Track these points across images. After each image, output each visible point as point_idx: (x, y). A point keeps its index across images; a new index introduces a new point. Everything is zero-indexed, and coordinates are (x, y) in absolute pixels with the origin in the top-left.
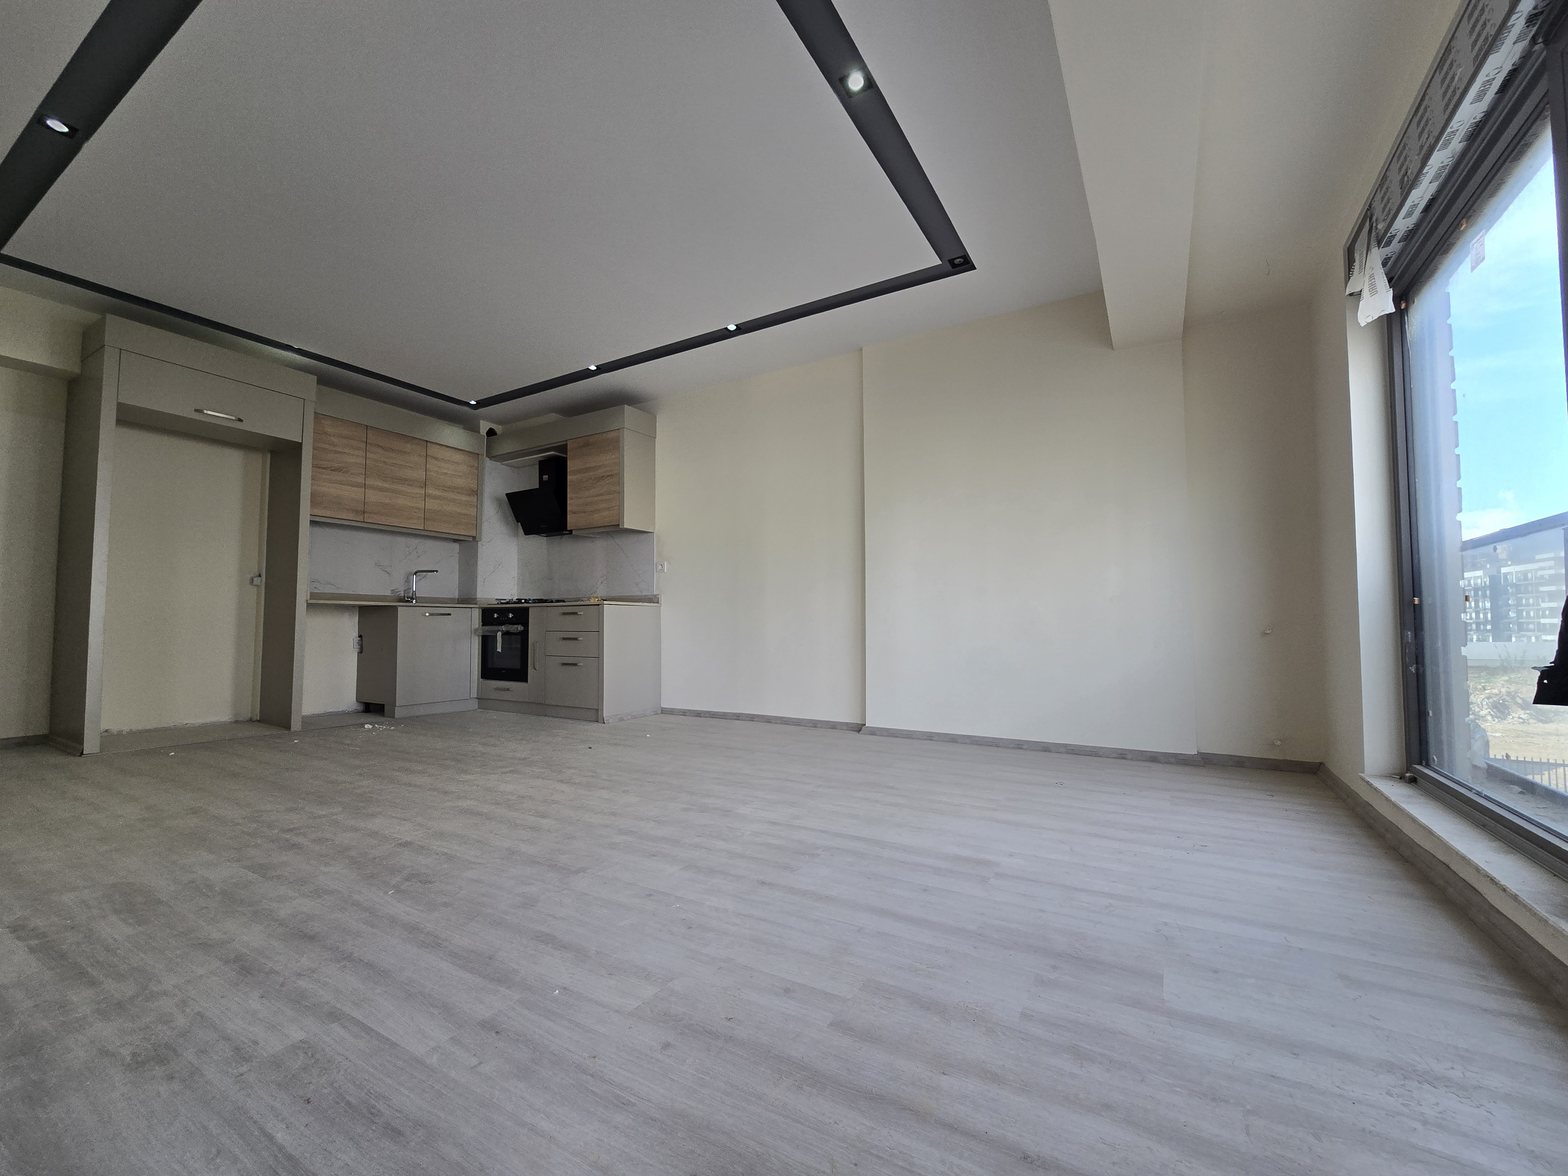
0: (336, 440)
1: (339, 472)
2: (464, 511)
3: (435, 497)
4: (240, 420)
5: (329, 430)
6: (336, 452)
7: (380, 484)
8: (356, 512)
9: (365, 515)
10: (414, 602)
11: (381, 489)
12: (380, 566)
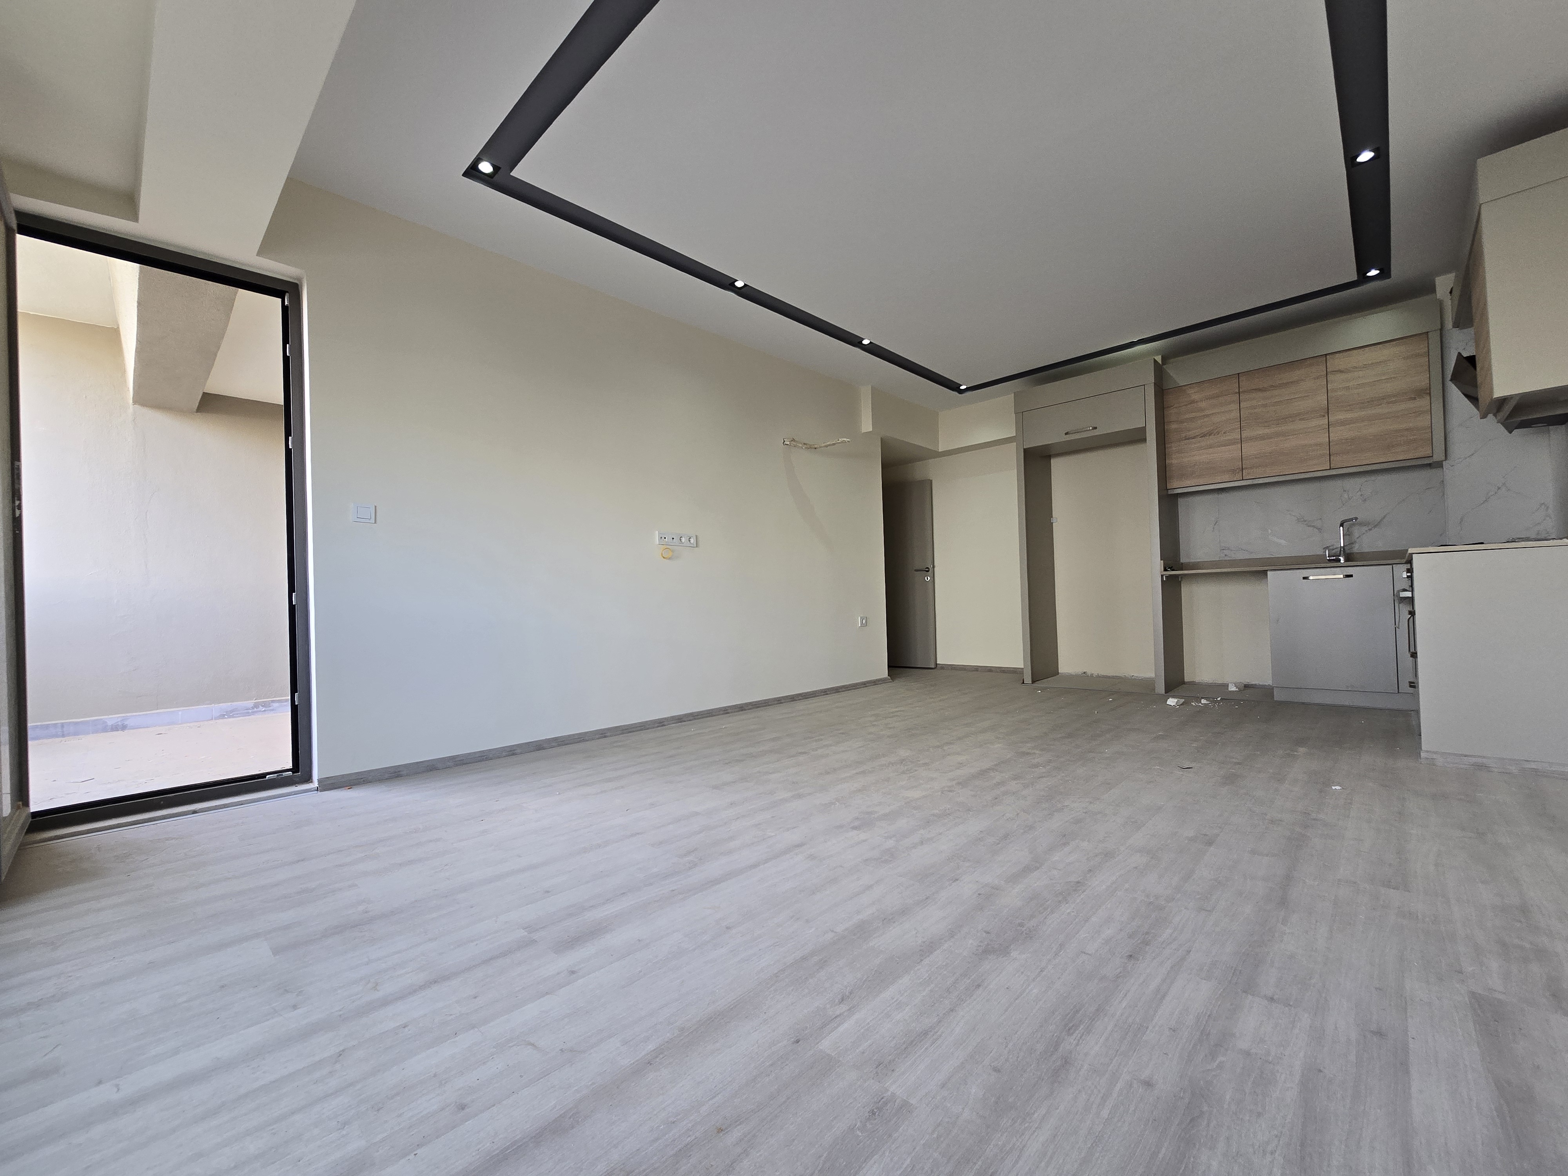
0: (1203, 405)
1: (1210, 435)
2: (1403, 426)
3: (1343, 423)
4: (1095, 428)
5: (1195, 397)
6: (1207, 416)
7: (1261, 431)
8: (1233, 471)
9: (1244, 471)
10: (1342, 561)
11: (1262, 438)
12: (1305, 521)
